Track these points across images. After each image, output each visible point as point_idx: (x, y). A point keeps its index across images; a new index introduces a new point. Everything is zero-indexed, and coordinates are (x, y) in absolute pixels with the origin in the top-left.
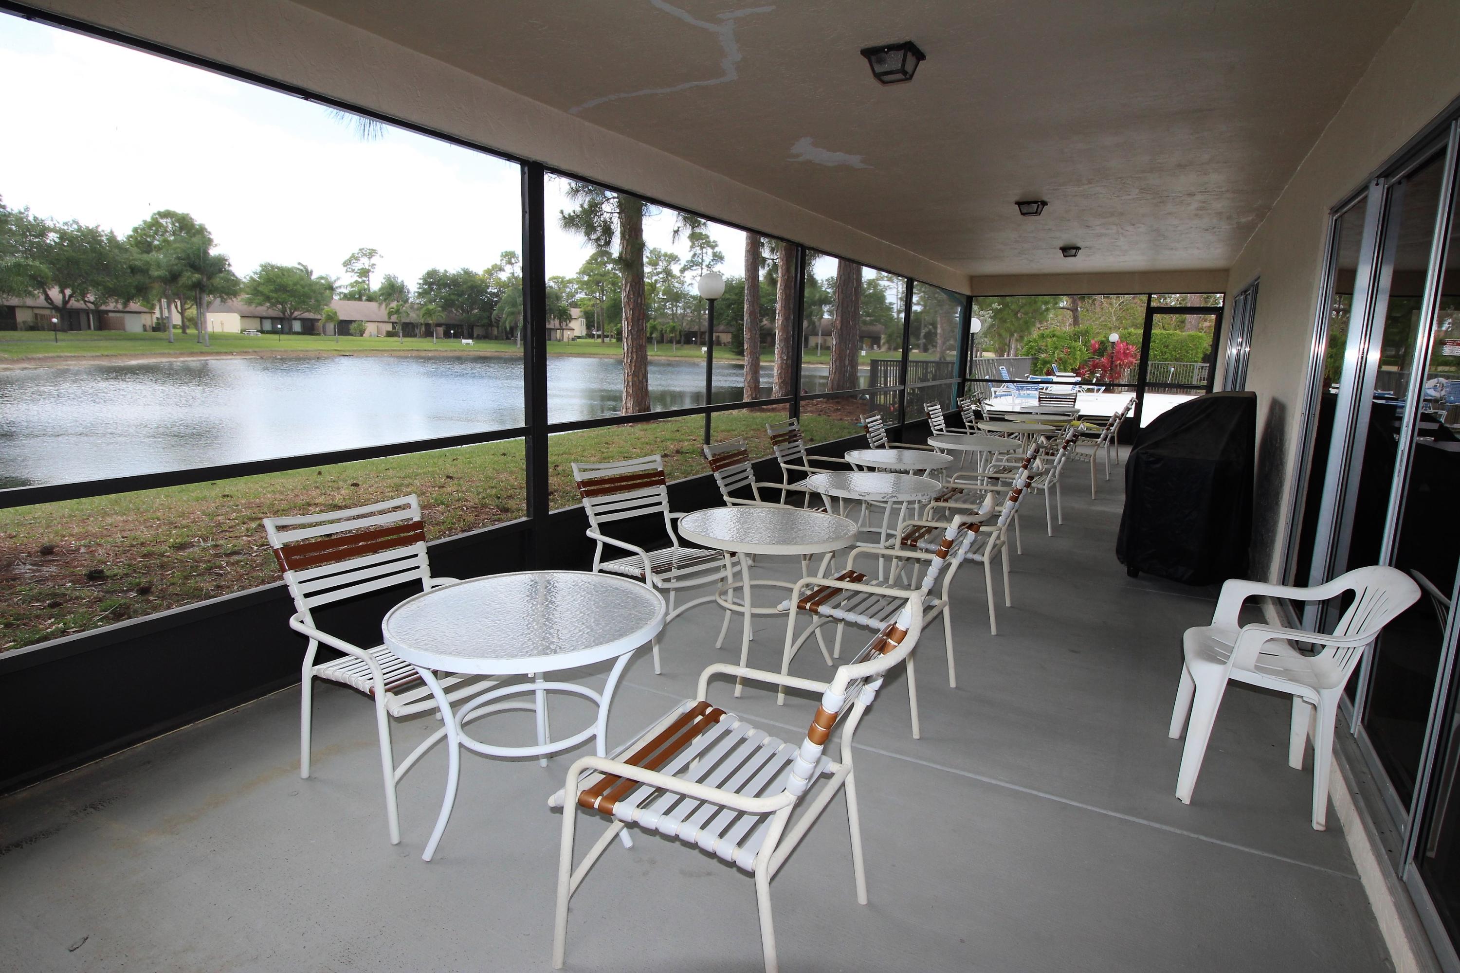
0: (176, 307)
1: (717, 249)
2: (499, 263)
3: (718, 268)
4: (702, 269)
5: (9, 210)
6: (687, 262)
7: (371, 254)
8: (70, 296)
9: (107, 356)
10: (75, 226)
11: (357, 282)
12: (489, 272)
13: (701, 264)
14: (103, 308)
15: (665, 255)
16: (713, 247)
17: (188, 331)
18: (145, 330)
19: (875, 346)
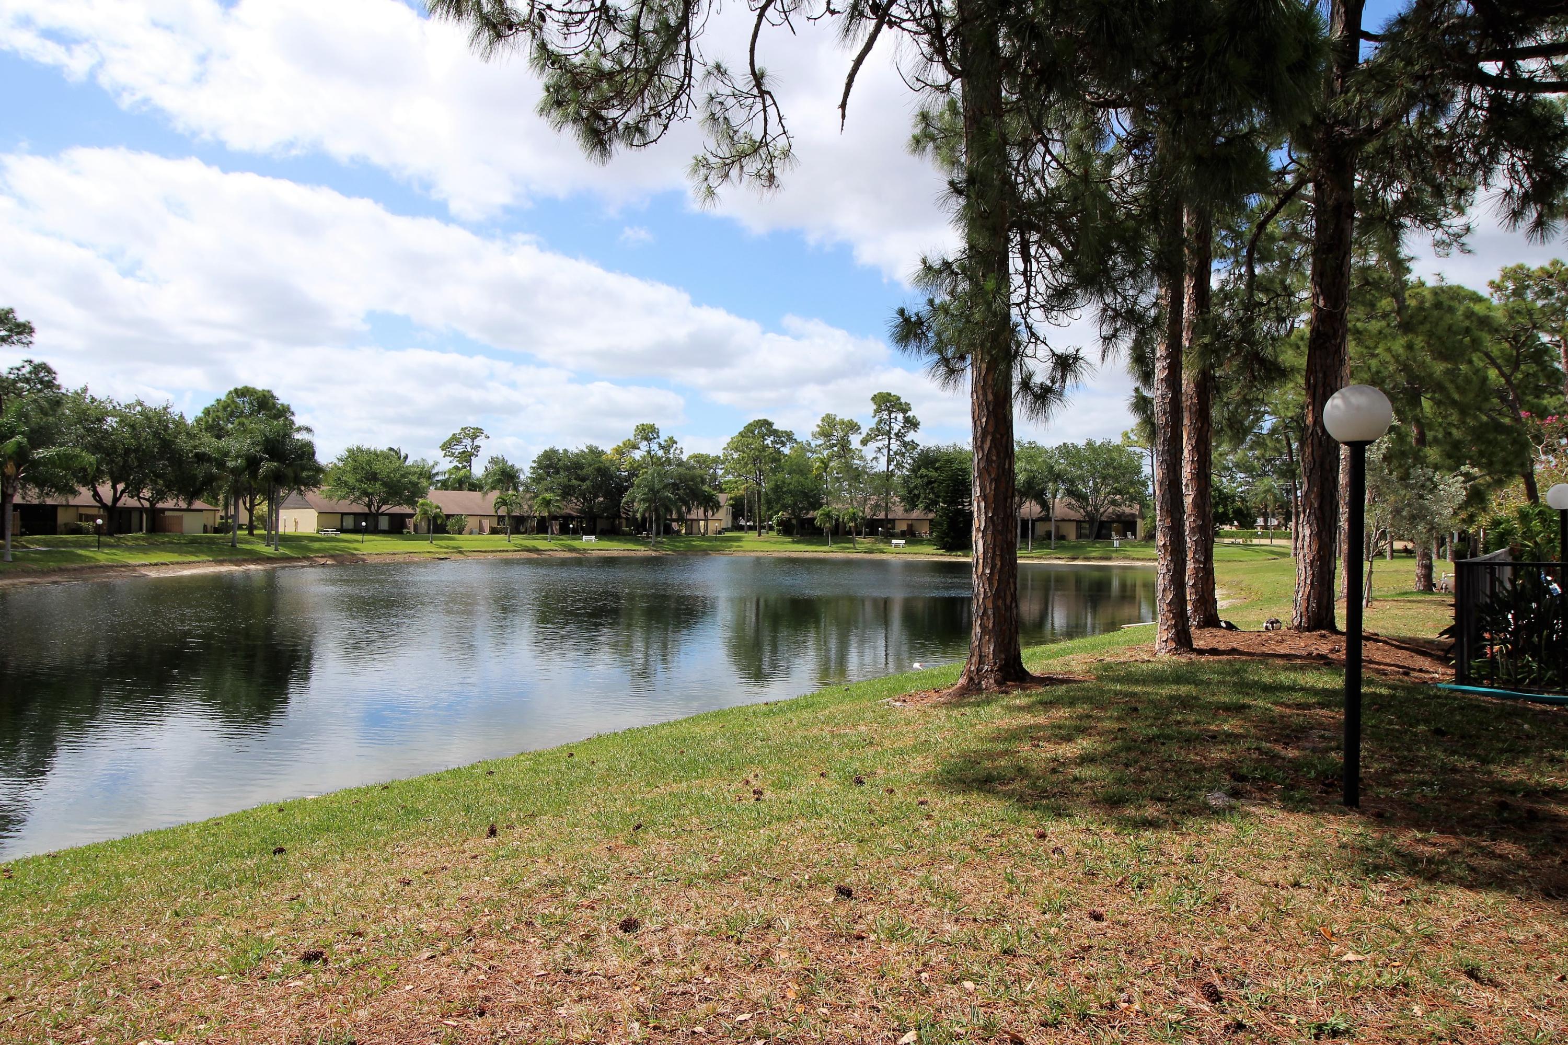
0: (245, 503)
1: (909, 414)
2: (632, 438)
3: (910, 436)
4: (890, 439)
5: (64, 391)
6: (871, 430)
7: (476, 433)
8: (123, 492)
9: (156, 564)
10: (139, 408)
11: (456, 468)
12: (620, 452)
13: (889, 432)
14: (160, 505)
15: (842, 422)
16: (904, 411)
17: (255, 532)
18: (205, 531)
19: (1129, 534)
